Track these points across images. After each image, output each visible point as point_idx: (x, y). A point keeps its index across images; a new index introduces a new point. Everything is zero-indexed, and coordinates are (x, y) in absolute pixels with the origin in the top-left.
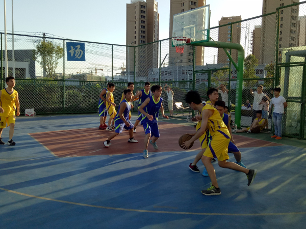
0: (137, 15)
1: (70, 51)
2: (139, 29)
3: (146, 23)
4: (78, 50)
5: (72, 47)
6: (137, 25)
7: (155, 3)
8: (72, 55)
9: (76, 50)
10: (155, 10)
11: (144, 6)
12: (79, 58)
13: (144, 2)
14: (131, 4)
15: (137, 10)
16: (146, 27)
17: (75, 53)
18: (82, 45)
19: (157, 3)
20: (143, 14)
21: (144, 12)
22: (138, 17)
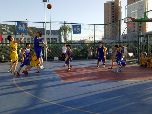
0: (110, 9)
1: (74, 29)
2: (111, 15)
3: (115, 12)
4: (78, 28)
5: (75, 27)
6: (110, 14)
7: (119, 1)
8: (75, 31)
9: (77, 28)
10: (119, 5)
11: (114, 4)
12: (78, 32)
13: (113, 2)
14: (107, 3)
15: (110, 6)
16: (115, 15)
17: (76, 30)
18: (80, 26)
19: (120, 2)
20: (113, 8)
21: (114, 6)
22: (110, 10)
